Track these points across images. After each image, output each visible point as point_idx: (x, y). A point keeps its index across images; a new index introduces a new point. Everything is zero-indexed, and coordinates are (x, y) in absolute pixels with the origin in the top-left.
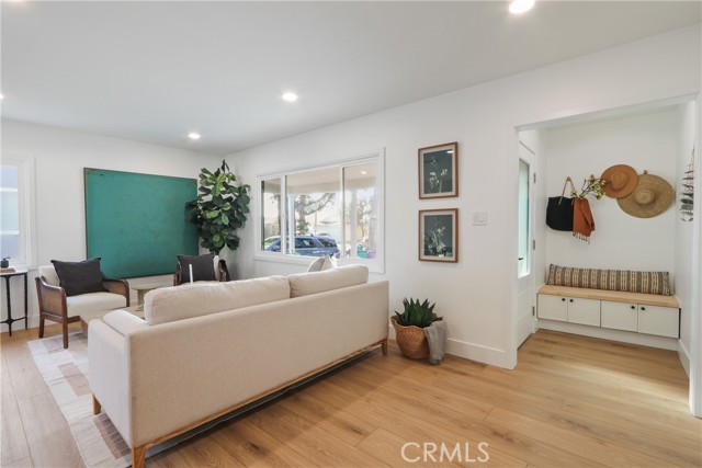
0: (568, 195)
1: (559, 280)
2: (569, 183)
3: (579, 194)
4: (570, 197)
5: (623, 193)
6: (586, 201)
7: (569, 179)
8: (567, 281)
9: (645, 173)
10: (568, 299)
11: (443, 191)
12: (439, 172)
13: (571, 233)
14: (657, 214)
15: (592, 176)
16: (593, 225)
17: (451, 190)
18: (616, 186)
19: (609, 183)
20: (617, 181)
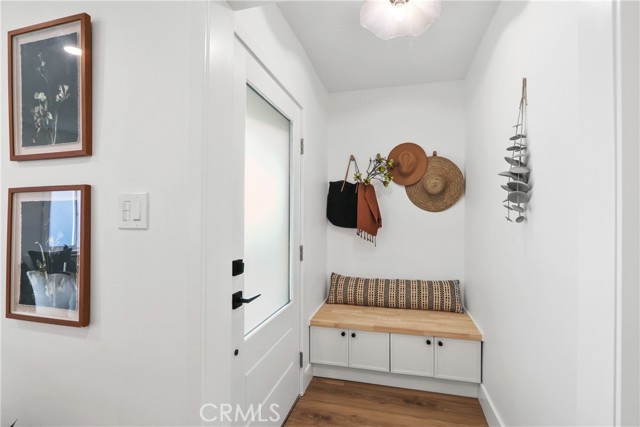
0: (352, 180)
1: (340, 297)
2: (353, 163)
3: (364, 177)
4: (353, 182)
5: (411, 180)
6: (371, 188)
7: (352, 159)
8: (350, 298)
9: (435, 154)
10: (349, 333)
11: (59, 142)
12: (51, 93)
13: (355, 230)
14: (447, 207)
15: (378, 155)
16: (379, 219)
17: (73, 138)
18: (404, 170)
19: (397, 165)
20: (406, 163)
